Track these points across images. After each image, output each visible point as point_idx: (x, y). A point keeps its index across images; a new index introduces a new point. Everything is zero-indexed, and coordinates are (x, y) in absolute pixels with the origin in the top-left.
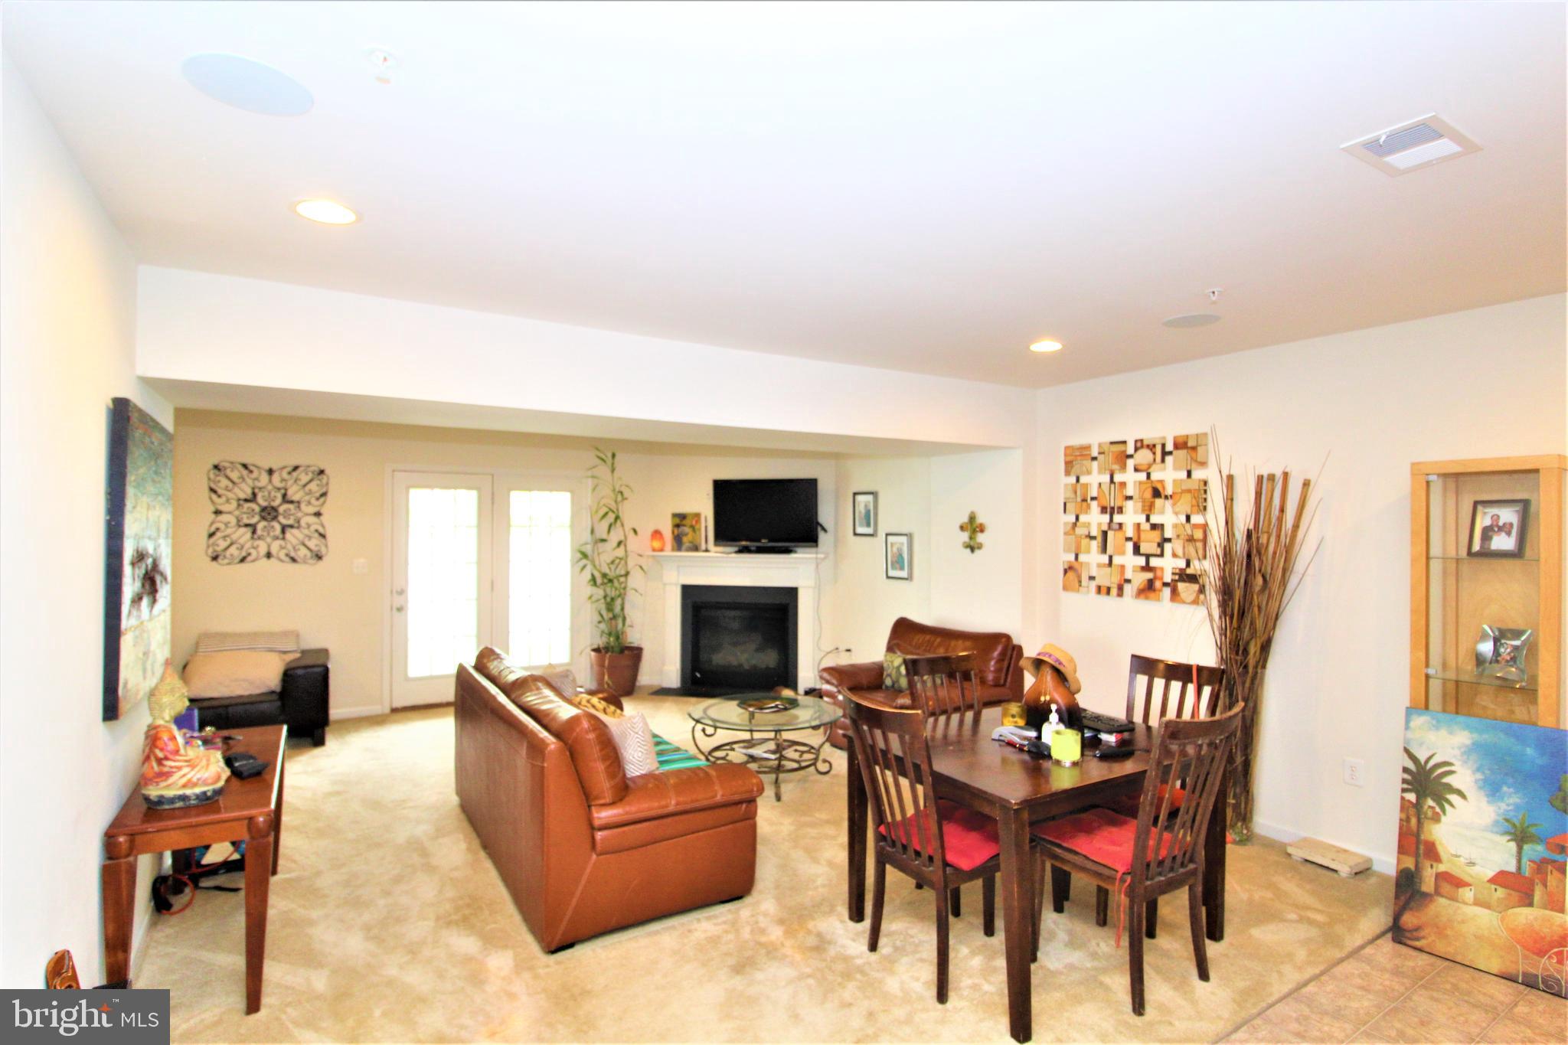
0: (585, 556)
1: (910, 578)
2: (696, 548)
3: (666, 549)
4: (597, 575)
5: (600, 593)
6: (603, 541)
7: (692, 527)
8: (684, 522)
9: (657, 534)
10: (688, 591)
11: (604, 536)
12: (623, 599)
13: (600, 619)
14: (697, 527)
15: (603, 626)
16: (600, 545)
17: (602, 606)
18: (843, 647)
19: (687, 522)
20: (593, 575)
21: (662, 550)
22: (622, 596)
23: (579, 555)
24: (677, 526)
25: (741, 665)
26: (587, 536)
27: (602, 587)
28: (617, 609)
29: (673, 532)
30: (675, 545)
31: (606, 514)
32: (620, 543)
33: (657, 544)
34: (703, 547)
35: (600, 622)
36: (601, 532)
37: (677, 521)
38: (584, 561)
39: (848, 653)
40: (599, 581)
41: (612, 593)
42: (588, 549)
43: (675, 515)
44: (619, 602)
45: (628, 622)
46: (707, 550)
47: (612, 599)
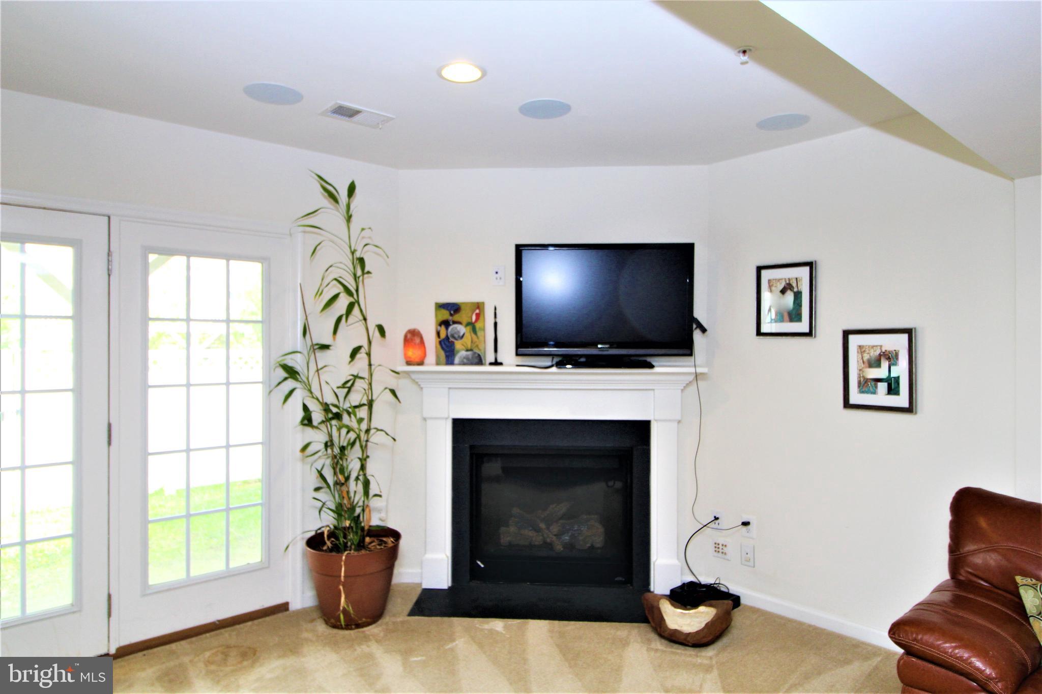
0: (292, 373)
1: (910, 410)
2: (479, 360)
3: (427, 361)
4: (314, 407)
5: (318, 438)
6: (325, 347)
7: (472, 325)
8: (456, 317)
9: (413, 338)
10: (461, 428)
11: (326, 340)
12: (364, 448)
13: (319, 483)
14: (478, 325)
15: (323, 495)
16: (319, 354)
17: (324, 462)
18: (730, 520)
19: (463, 316)
20: (305, 408)
21: (421, 363)
22: (362, 442)
23: (282, 374)
24: (446, 324)
25: (549, 546)
26: (296, 341)
27: (323, 427)
28: (354, 466)
29: (438, 334)
30: (442, 354)
31: (336, 297)
32: (355, 352)
33: (414, 353)
34: (490, 357)
35: (317, 489)
36: (322, 331)
37: (445, 315)
38: (290, 384)
39: (744, 528)
40: (318, 416)
41: (342, 438)
42: (297, 362)
43: (441, 306)
44: (354, 455)
45: (373, 489)
46: (496, 363)
47: (343, 449)
